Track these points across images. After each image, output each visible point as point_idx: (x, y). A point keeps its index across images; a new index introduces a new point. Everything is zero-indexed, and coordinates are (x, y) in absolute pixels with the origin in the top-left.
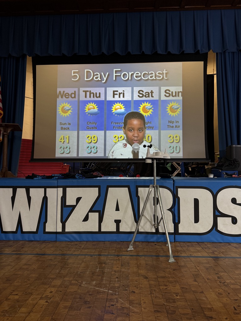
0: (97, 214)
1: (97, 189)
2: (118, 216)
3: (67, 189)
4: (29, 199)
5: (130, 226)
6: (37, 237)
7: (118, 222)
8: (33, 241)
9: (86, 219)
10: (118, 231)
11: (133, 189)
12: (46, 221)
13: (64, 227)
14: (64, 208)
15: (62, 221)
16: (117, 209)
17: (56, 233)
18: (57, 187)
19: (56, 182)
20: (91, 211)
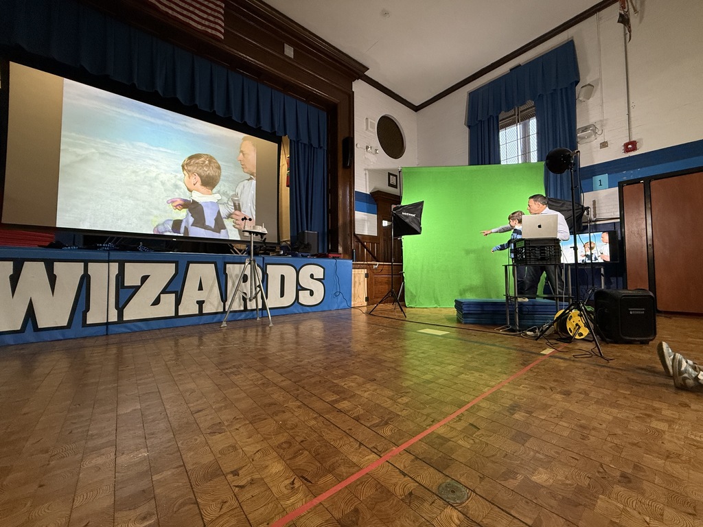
0: (173, 296)
1: (173, 265)
2: (201, 296)
3: (127, 265)
4: (52, 279)
5: (216, 306)
6: (69, 333)
7: (200, 303)
8: (61, 340)
9: (157, 302)
10: (201, 313)
11: (220, 266)
12: (88, 309)
13: (120, 315)
14: (121, 291)
15: (117, 307)
16: (201, 288)
17: (107, 324)
18: (108, 261)
19: (107, 254)
20: (164, 291)
